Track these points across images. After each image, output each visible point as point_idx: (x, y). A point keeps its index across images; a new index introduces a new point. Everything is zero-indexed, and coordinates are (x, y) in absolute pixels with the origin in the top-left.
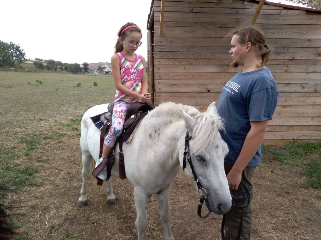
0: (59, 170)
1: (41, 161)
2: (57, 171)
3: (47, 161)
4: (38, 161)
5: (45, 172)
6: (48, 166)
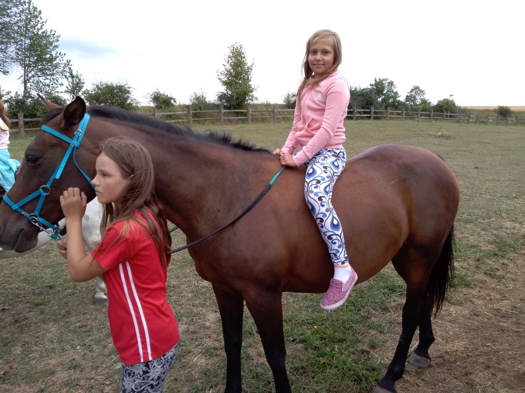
0: (505, 296)
1: (490, 274)
2: (498, 296)
3: (500, 278)
4: (485, 274)
5: (479, 291)
6: (493, 285)
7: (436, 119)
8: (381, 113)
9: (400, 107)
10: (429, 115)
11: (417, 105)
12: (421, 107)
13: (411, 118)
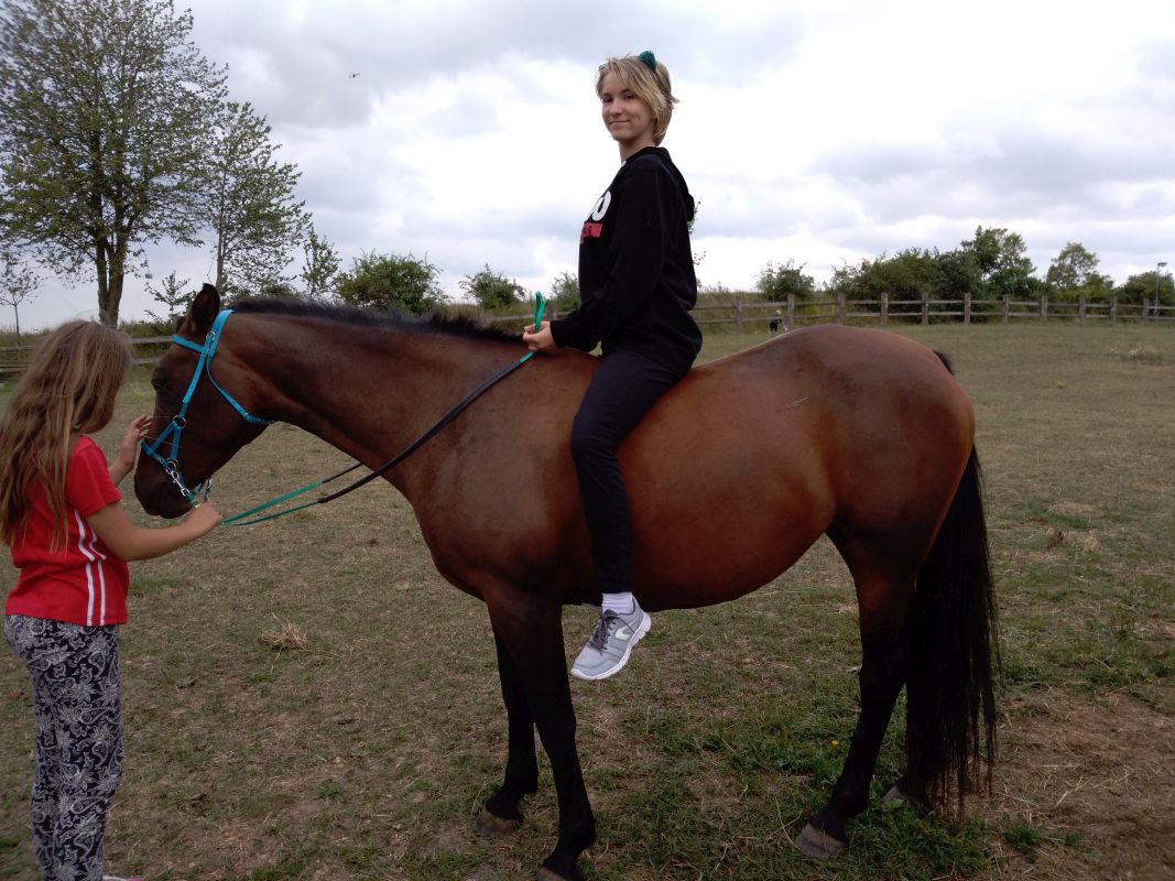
7: (1124, 321)
8: (990, 307)
9: (1036, 293)
10: (1107, 311)
11: (1076, 288)
12: (1088, 291)
13: (1063, 318)
